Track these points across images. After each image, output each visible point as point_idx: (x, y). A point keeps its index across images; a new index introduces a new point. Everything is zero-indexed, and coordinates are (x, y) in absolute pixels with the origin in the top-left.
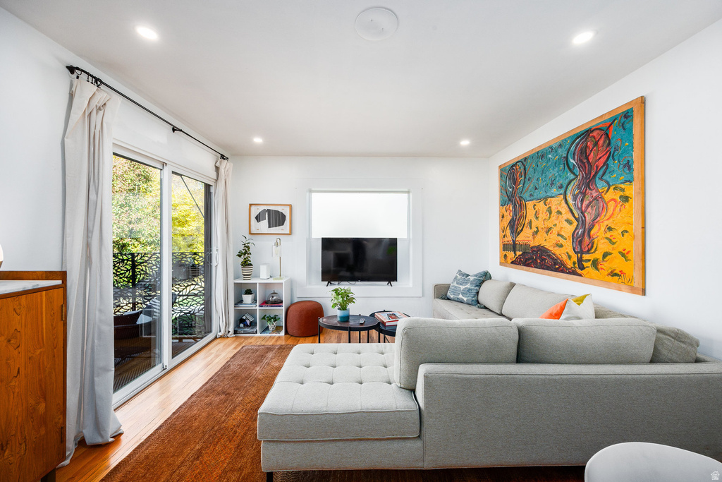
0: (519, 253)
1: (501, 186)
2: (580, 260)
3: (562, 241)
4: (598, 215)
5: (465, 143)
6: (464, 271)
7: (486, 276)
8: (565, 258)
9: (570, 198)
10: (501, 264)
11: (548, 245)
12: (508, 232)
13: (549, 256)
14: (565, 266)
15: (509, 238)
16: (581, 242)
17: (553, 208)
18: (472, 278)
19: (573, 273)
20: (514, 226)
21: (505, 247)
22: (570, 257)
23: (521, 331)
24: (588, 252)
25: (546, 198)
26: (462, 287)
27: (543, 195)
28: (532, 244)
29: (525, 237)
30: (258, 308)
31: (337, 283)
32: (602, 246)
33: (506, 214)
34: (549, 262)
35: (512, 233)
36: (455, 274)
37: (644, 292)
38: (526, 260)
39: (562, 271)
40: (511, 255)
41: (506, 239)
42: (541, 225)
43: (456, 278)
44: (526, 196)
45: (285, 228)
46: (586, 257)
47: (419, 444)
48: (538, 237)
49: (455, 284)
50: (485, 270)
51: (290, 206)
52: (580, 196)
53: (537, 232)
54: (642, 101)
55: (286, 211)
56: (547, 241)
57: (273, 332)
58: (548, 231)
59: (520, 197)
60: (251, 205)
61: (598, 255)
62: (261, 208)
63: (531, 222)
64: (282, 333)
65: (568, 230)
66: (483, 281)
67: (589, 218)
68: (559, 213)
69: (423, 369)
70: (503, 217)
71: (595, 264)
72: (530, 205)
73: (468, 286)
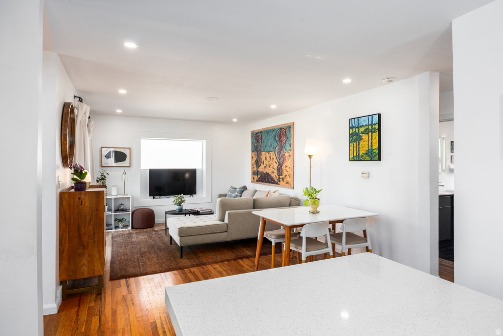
0: (259, 176)
1: (252, 142)
2: (279, 178)
3: (274, 171)
4: (284, 161)
5: (235, 120)
6: (234, 186)
7: (245, 188)
8: (275, 177)
9: (276, 153)
10: (252, 182)
11: (270, 172)
12: (255, 165)
13: (270, 177)
14: (274, 180)
15: (255, 169)
16: (279, 171)
17: (271, 156)
18: (238, 190)
19: (277, 184)
20: (258, 163)
21: (254, 173)
22: (276, 177)
23: (254, 200)
24: (281, 175)
25: (269, 152)
26: (233, 195)
27: (268, 150)
28: (264, 172)
29: (261, 168)
30: (113, 214)
31: (158, 197)
32: (285, 173)
33: (254, 156)
34: (270, 180)
35: (257, 166)
36: (229, 188)
37: (293, 189)
38: (262, 179)
39: (274, 183)
40: (256, 177)
41: (254, 169)
42: (267, 164)
43: (230, 190)
44: (262, 149)
45: (126, 163)
46: (281, 177)
47: (226, 233)
48: (266, 169)
49: (230, 193)
50: (244, 185)
51: (130, 148)
52: (279, 153)
53: (266, 166)
54: (293, 123)
55: (127, 152)
56: (269, 170)
57: (122, 228)
58: (270, 166)
59: (260, 149)
60: (102, 147)
61: (284, 176)
62: (109, 150)
63: (264, 162)
64: (130, 228)
65: (276, 166)
66: (243, 191)
67: (281, 162)
68: (273, 159)
69: (227, 212)
70: (253, 158)
71: (283, 179)
72: (263, 153)
73: (236, 194)
